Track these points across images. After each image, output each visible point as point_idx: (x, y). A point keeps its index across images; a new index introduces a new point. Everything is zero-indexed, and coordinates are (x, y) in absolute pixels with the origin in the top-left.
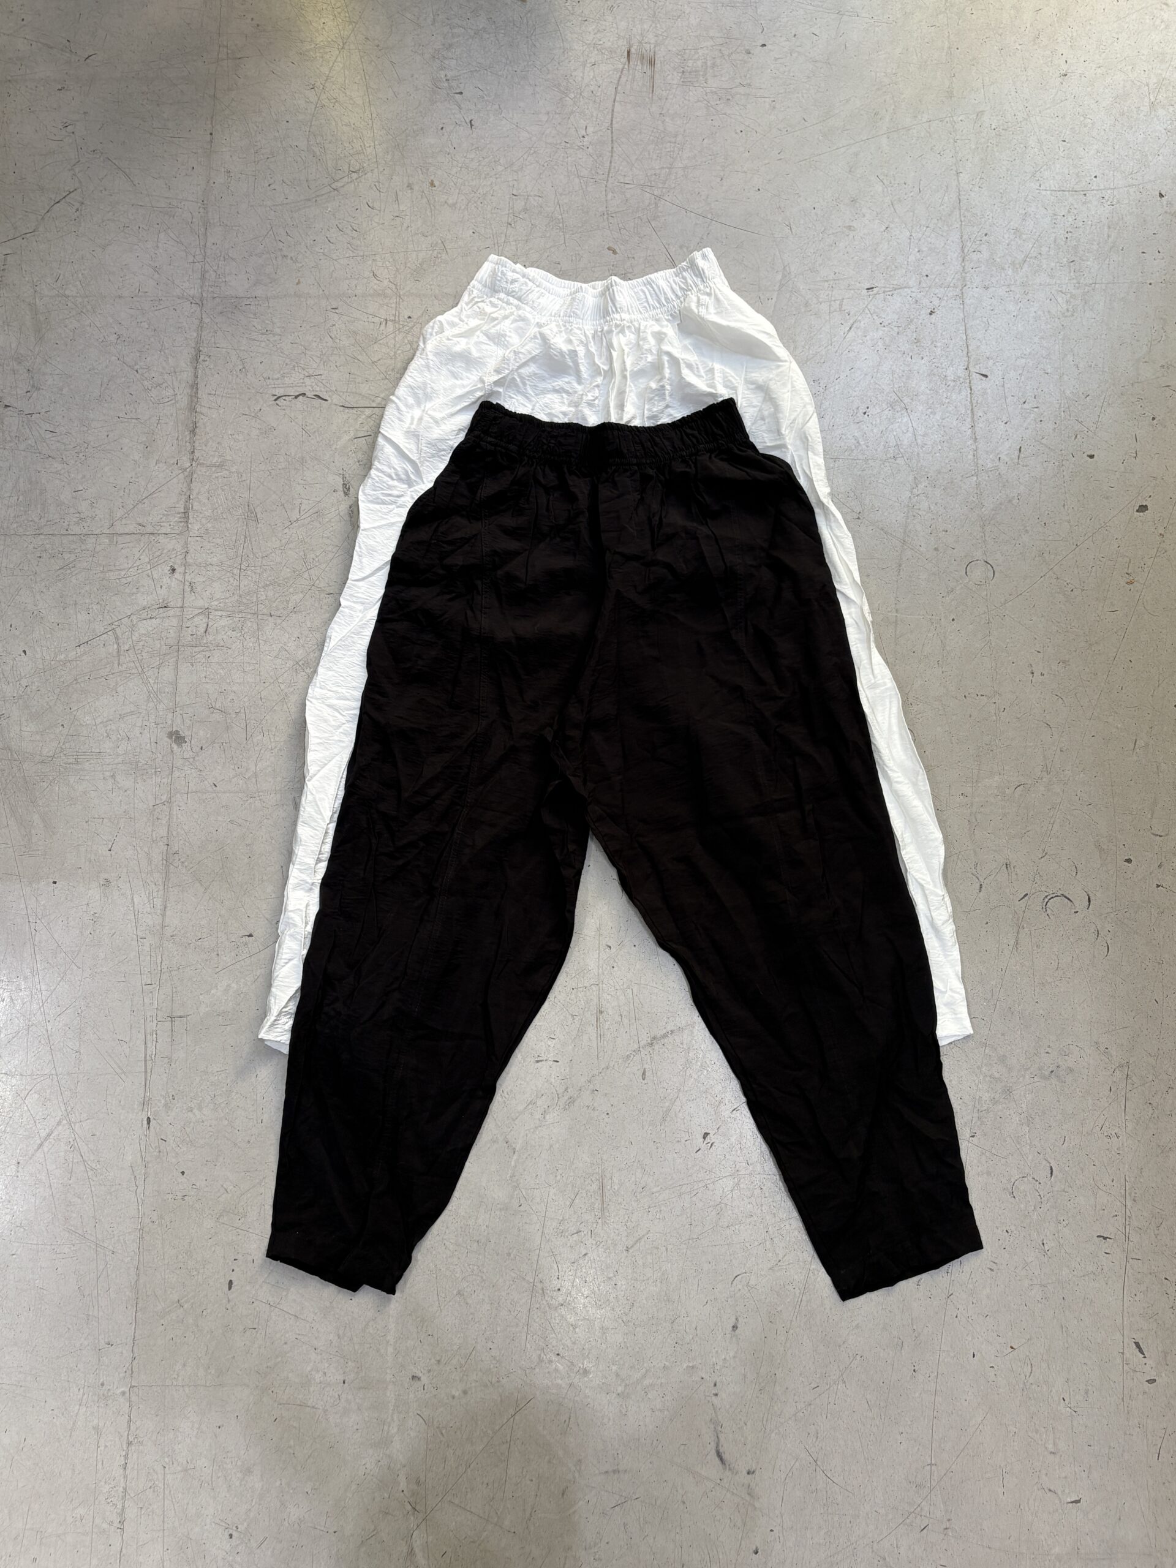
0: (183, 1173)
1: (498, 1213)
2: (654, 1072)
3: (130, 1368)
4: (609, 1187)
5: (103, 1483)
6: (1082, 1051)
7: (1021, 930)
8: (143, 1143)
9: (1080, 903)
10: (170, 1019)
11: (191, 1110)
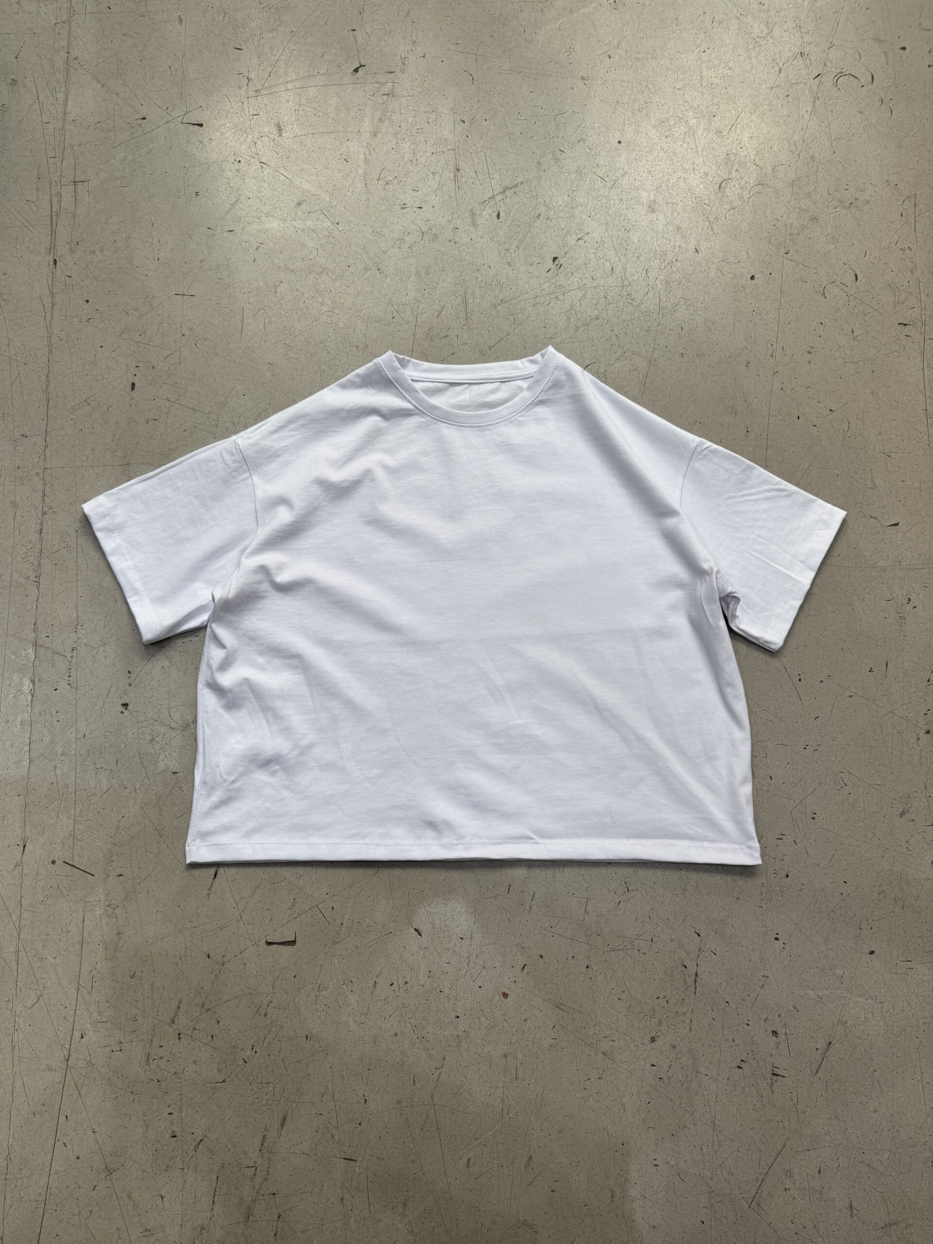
0: (87, 301)
1: (374, 323)
2: (508, 213)
3: (43, 454)
4: (471, 301)
5: (19, 546)
6: (876, 187)
7: (817, 101)
8: (49, 279)
9: (865, 79)
10: (73, 183)
11: (93, 252)
